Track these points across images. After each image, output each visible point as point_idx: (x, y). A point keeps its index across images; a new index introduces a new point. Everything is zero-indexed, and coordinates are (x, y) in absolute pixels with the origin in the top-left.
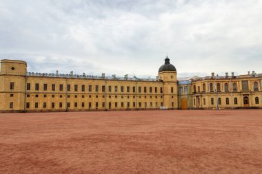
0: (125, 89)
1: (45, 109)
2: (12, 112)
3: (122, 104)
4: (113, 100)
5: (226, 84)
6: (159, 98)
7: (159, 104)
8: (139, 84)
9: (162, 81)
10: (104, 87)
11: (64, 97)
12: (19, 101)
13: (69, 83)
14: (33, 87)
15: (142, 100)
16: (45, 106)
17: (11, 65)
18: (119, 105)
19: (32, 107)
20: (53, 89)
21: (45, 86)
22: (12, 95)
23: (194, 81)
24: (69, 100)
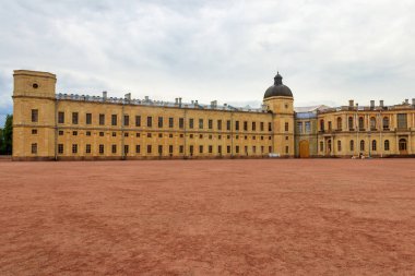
0: (215, 125)
1: (88, 155)
2: (36, 159)
3: (211, 148)
4: (196, 141)
5: (373, 119)
6: (266, 140)
7: (266, 150)
8: (236, 117)
9: (270, 112)
10: (181, 120)
11: (119, 136)
12: (46, 141)
13: (126, 112)
14: (68, 118)
15: (241, 142)
16: (88, 150)
17: (32, 80)
18: (206, 150)
19: (68, 151)
20: (102, 122)
21: (89, 116)
22: (34, 132)
23: (321, 113)
24: (127, 141)
